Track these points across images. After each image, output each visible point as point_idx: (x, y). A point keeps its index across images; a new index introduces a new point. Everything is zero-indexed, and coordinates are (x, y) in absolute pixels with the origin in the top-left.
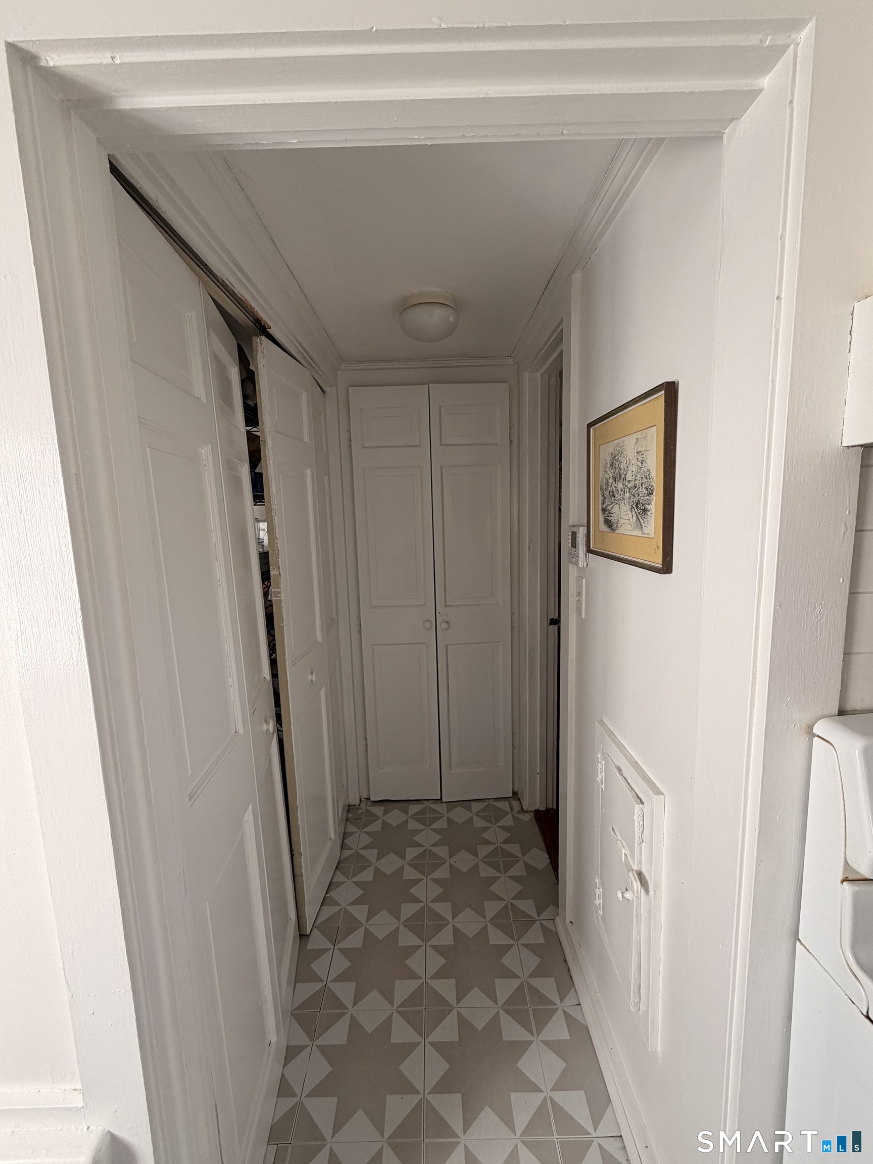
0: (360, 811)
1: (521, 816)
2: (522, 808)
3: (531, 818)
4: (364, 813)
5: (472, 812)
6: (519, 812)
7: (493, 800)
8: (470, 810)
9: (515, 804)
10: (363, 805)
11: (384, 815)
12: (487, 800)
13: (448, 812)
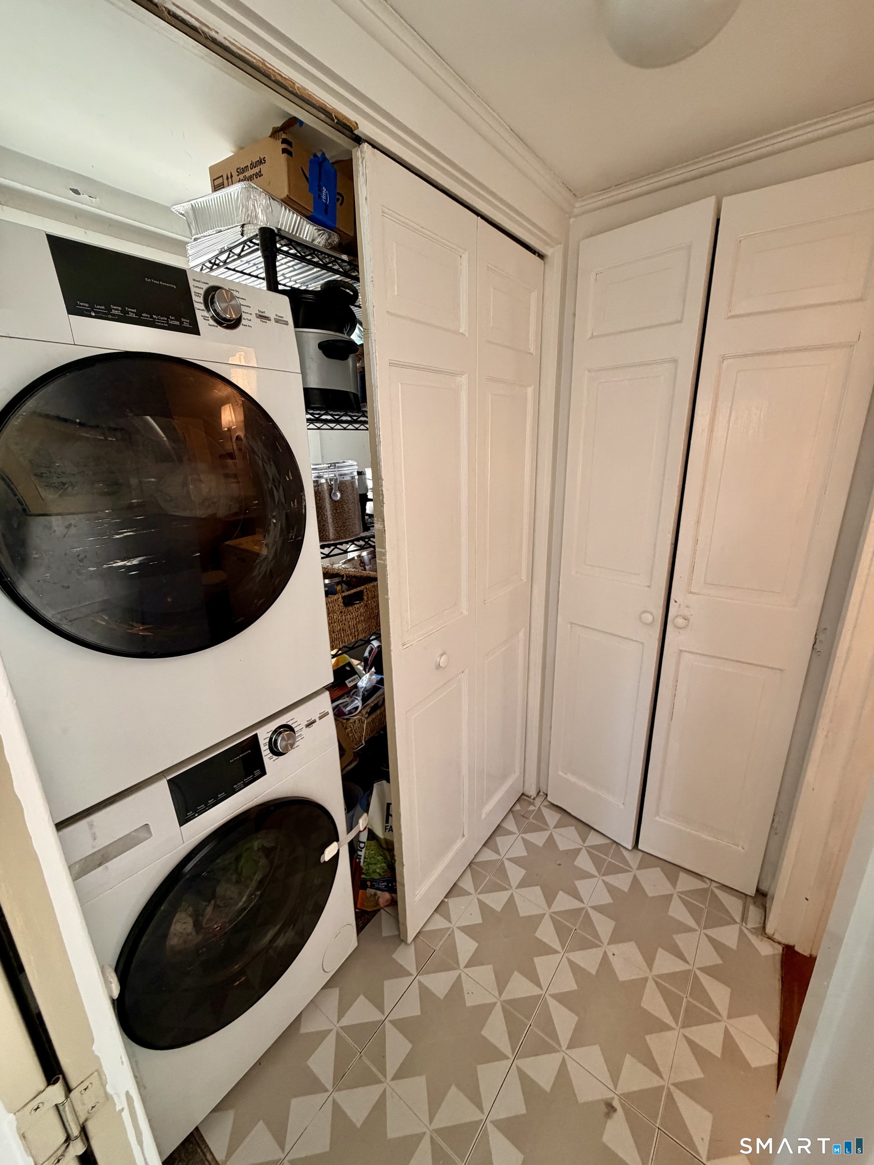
0: (532, 808)
1: (755, 940)
2: (764, 927)
3: (774, 955)
4: (535, 811)
5: (674, 888)
6: (754, 931)
7: (718, 885)
8: (674, 883)
9: (754, 912)
10: (538, 802)
11: (555, 827)
12: (708, 881)
13: (638, 869)
